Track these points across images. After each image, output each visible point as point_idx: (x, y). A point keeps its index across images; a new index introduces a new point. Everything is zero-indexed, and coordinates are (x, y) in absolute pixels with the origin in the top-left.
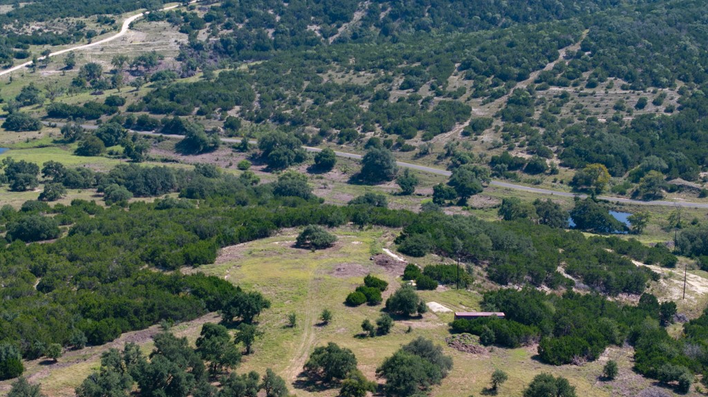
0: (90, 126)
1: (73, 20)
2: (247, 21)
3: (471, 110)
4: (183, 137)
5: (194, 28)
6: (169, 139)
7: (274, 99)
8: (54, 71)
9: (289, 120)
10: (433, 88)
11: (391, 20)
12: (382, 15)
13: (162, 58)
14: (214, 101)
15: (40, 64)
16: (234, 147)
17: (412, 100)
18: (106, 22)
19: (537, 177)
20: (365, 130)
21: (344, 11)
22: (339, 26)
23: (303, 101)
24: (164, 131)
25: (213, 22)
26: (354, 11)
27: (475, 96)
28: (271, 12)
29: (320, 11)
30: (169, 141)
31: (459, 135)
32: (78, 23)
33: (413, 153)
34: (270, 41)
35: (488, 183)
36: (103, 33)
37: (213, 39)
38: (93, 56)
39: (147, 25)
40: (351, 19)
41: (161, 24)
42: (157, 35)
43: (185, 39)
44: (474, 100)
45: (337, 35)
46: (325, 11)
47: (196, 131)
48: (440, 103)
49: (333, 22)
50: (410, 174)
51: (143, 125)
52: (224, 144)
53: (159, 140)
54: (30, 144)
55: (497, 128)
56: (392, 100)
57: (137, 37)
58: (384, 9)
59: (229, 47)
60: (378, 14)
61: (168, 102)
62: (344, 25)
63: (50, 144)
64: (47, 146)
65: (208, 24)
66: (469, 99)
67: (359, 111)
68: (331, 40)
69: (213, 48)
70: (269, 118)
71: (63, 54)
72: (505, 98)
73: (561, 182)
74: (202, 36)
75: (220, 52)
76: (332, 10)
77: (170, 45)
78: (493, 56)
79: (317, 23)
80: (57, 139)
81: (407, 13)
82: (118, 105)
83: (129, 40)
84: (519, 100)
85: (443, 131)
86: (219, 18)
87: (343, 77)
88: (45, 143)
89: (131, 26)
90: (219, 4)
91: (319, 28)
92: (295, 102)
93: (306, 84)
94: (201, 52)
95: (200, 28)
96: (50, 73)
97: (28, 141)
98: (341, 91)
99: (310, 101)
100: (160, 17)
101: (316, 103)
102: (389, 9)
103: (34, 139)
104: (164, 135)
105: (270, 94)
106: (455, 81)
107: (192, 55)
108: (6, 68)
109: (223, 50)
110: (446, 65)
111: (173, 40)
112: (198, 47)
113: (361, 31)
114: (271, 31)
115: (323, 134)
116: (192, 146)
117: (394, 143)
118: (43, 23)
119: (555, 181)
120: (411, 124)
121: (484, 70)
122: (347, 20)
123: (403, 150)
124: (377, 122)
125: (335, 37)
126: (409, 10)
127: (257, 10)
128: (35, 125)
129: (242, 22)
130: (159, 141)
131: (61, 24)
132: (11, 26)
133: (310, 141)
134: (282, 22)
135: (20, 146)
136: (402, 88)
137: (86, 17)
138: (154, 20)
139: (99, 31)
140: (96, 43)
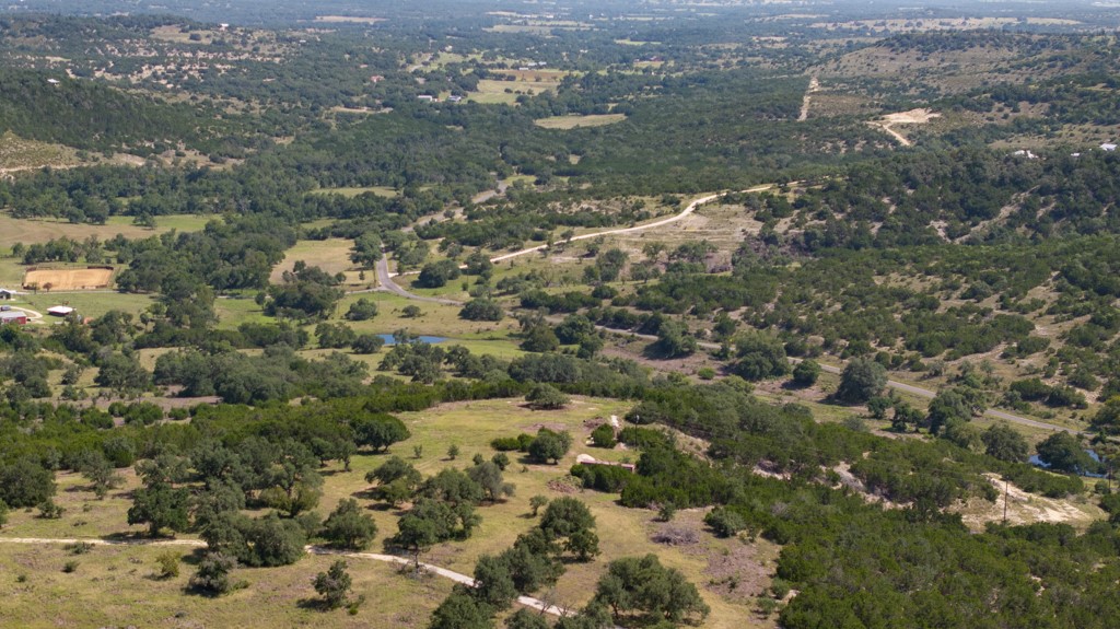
0: (557, 320)
1: (635, 199)
2: (849, 210)
3: (1033, 328)
4: (655, 338)
5: (775, 216)
6: (641, 339)
7: (795, 302)
8: (570, 258)
9: (798, 327)
10: (1002, 298)
11: (1051, 219)
12: (1041, 213)
13: (714, 250)
14: (718, 299)
15: (556, 248)
16: (714, 355)
17: (966, 310)
18: (670, 203)
19: (1054, 411)
20: (879, 345)
21: (986, 203)
22: (974, 225)
23: (829, 306)
24: (640, 332)
25: (804, 209)
26: (1002, 205)
27: (1050, 312)
28: (886, 200)
29: (954, 202)
30: (640, 342)
31: (997, 357)
32: (637, 202)
33: (920, 374)
34: (870, 237)
35: (982, 412)
36: (658, 215)
37: (796, 231)
38: (628, 242)
39: (715, 208)
40: (995, 215)
41: (734, 207)
42: (722, 222)
43: (756, 228)
44: (1047, 317)
45: (967, 236)
46: (962, 202)
47: (669, 331)
48: (997, 316)
49: (968, 219)
50: (896, 396)
51: (619, 321)
52: (702, 349)
53: (630, 340)
54: (481, 335)
55: (1052, 351)
56: (940, 311)
57: (696, 223)
58: (1045, 204)
59: (812, 243)
60: (1035, 211)
61: (660, 297)
62: (982, 223)
63: (503, 336)
64: (498, 339)
65: (797, 211)
66: (1041, 315)
67: (889, 322)
68: (957, 241)
69: (790, 242)
70: (776, 323)
71: (591, 238)
72: (1089, 317)
73: (1082, 419)
74: (781, 226)
75: (800, 248)
76: (970, 201)
77: (734, 235)
78: (1105, 263)
79: (945, 219)
80: (514, 332)
81: (1076, 211)
82: (606, 297)
83: (683, 226)
84: (1101, 320)
85: (977, 351)
86: (812, 205)
87: (902, 280)
88: (495, 335)
89: (697, 207)
90: (820, 187)
91: (946, 225)
92: (819, 307)
93: (851, 285)
94: (771, 246)
95: (782, 217)
96: (566, 259)
97: (478, 332)
98: (885, 297)
99: (838, 306)
100: (736, 199)
101: (843, 309)
102: (1053, 205)
103: (488, 330)
104: (636, 335)
105: (794, 294)
106: (1039, 292)
107: (757, 250)
108: (514, 250)
109: (804, 245)
110: (1039, 272)
111: (741, 229)
112: (769, 239)
113: (1001, 231)
114: (878, 225)
115: (827, 345)
116: (664, 350)
117: (906, 362)
118: (598, 202)
119: (1074, 416)
120: (940, 340)
121: (1083, 279)
122: (988, 216)
123: (913, 370)
124: (903, 335)
125: (964, 238)
126: (1080, 206)
127: (865, 196)
128: (496, 314)
129: (842, 211)
130: (629, 342)
131: (618, 203)
132: (558, 204)
133: (808, 352)
134: (895, 214)
135: (467, 337)
136: (963, 297)
137: (653, 196)
138: (728, 202)
139: (655, 213)
140: (640, 227)
